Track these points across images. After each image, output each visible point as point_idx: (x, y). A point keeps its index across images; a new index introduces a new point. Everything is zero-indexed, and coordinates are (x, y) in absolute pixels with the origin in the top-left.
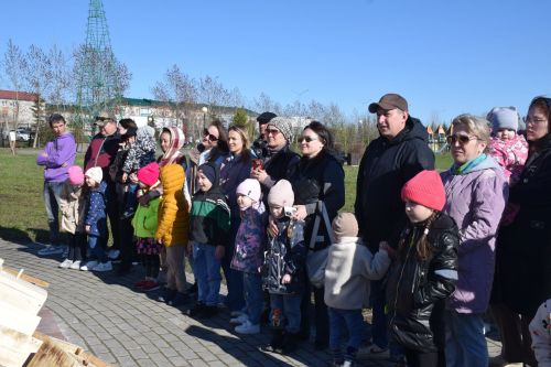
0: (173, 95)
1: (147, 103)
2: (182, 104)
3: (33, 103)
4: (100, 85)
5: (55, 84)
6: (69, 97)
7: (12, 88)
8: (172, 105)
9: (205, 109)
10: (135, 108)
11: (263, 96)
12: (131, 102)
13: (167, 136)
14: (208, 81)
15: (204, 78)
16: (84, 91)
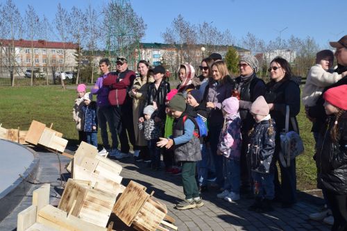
0: (178, 39)
1: (157, 46)
2: (185, 45)
3: (75, 51)
4: (123, 34)
5: (90, 35)
6: (101, 45)
7: (61, 40)
8: (177, 47)
9: (203, 49)
10: (149, 50)
11: (249, 35)
12: (146, 46)
13: (183, 70)
14: (205, 25)
15: (202, 24)
16: (112, 39)
